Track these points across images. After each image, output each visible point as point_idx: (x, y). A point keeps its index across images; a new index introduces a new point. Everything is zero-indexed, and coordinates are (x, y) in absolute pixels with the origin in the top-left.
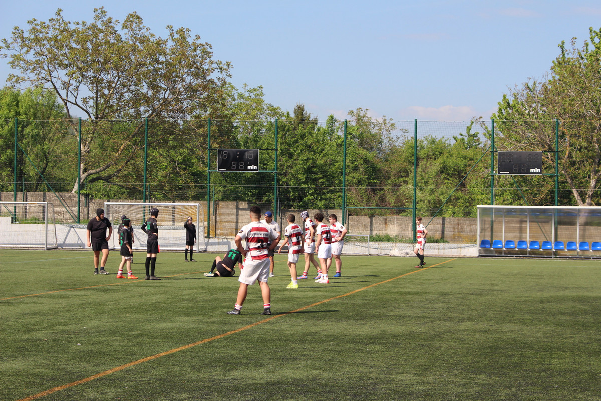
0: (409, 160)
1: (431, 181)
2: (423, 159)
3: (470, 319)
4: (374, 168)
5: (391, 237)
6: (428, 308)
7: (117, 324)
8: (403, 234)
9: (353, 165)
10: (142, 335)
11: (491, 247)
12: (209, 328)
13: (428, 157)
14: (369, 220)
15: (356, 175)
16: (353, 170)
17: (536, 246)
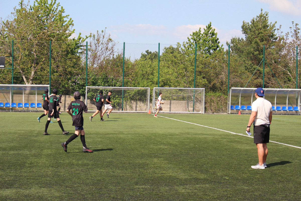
17: (2, 105)
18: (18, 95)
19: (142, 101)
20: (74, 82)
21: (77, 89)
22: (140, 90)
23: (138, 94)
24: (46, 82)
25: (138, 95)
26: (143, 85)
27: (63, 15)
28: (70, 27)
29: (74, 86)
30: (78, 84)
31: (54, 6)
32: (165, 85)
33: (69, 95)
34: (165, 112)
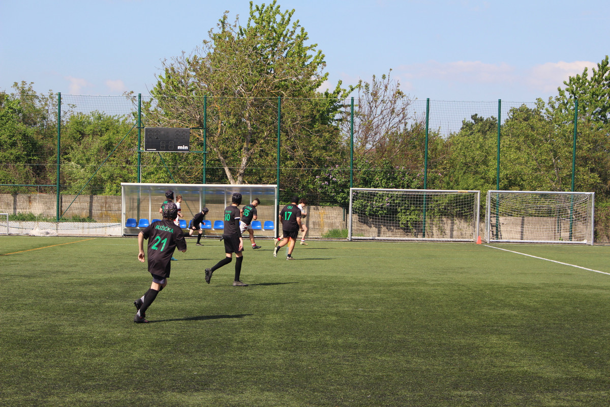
0: (74, 136)
1: (93, 159)
2: (89, 135)
4: (34, 144)
5: (35, 215)
8: (48, 214)
9: (11, 141)
11: (137, 226)
13: (94, 133)
14: (12, 198)
15: (13, 151)
16: (11, 146)
17: (183, 225)
18: (215, 205)
19: (464, 217)
20: (327, 179)
21: (331, 192)
22: (460, 196)
23: (457, 203)
24: (270, 178)
25: (457, 206)
26: (466, 186)
27: (306, 44)
28: (319, 69)
29: (326, 187)
30: (334, 183)
31: (287, 27)
32: (510, 184)
33: (316, 205)
34: (511, 241)
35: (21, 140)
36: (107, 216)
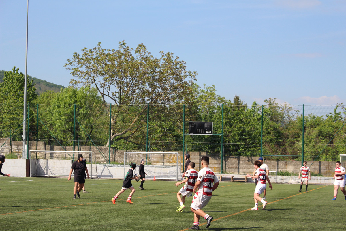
0: (300, 128)
1: (313, 141)
2: (308, 127)
3: (334, 221)
4: (279, 133)
5: (289, 172)
6: (309, 214)
7: (129, 221)
8: (296, 171)
9: (267, 131)
10: (143, 228)
12: (181, 224)
13: (311, 126)
14: (276, 163)
15: (269, 137)
16: (267, 134)
35: (273, 131)
36: (329, 173)
